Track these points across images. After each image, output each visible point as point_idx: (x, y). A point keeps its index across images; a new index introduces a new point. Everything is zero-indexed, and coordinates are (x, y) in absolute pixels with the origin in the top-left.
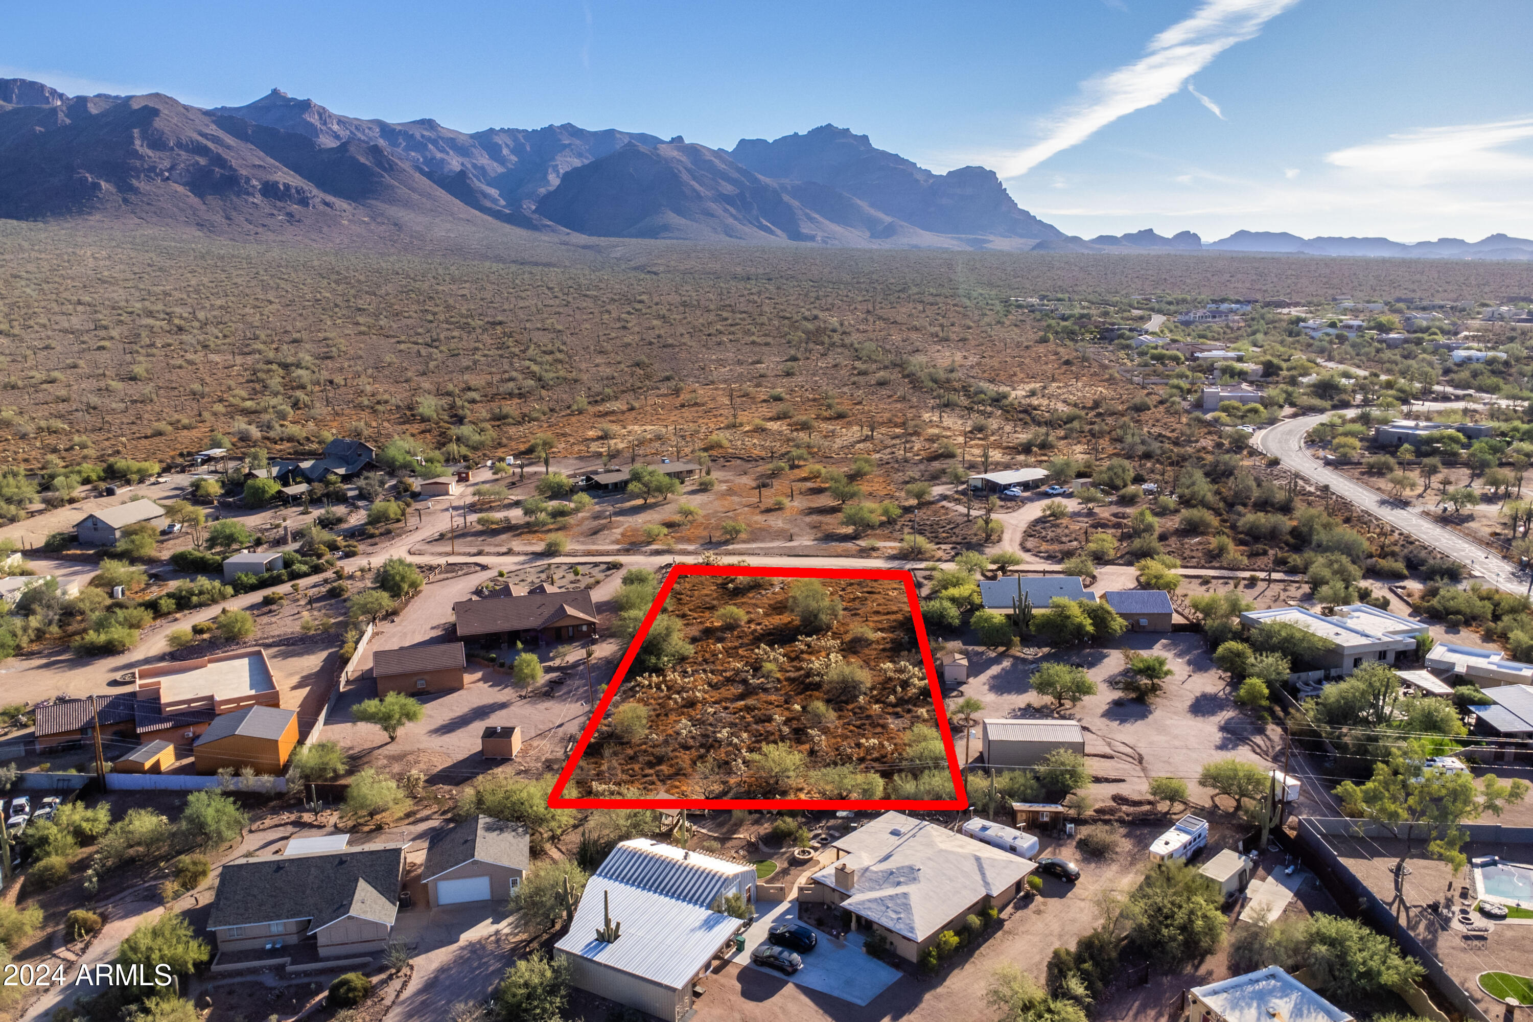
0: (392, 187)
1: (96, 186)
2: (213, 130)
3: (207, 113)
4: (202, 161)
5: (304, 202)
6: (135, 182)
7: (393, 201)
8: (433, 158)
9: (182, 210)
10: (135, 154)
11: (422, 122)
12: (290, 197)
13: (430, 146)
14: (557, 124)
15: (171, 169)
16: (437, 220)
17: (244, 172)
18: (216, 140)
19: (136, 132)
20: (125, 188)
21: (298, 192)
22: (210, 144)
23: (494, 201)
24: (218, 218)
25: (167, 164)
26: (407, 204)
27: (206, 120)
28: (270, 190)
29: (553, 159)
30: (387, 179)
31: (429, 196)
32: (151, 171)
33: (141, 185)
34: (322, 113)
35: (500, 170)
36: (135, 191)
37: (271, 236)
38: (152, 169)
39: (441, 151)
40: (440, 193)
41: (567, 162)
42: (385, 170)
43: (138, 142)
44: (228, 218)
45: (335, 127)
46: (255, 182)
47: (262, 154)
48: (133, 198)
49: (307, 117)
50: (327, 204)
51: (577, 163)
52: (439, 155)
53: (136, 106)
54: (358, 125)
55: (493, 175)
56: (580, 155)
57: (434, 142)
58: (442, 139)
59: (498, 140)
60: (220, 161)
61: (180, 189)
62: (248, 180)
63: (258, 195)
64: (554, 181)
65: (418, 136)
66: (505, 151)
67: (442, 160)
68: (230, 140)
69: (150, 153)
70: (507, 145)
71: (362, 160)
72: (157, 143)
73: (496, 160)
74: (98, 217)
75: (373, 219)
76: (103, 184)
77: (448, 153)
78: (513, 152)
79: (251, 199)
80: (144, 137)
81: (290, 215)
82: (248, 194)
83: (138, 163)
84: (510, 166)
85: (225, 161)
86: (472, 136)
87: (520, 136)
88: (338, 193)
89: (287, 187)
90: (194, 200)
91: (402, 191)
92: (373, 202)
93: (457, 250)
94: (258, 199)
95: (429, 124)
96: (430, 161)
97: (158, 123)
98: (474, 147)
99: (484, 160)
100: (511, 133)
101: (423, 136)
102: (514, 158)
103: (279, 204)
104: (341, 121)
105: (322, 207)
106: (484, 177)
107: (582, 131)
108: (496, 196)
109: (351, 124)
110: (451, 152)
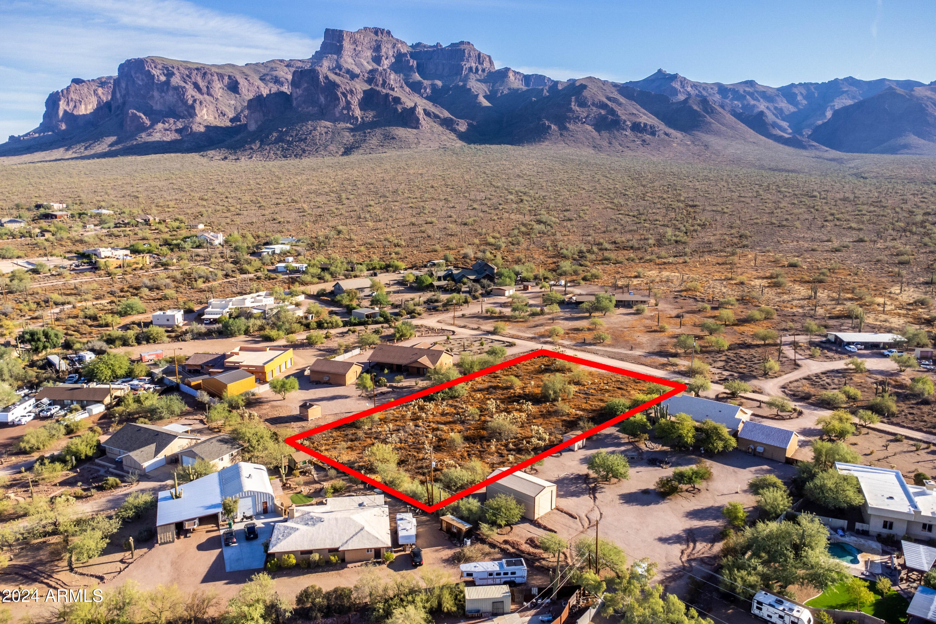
0: (710, 123)
1: (549, 127)
2: (616, 95)
3: (615, 85)
4: (603, 112)
5: (653, 133)
6: (568, 125)
7: (709, 131)
8: (749, 104)
9: (588, 139)
10: (571, 110)
11: (746, 83)
12: (646, 131)
13: (748, 97)
14: (841, 77)
15: (586, 118)
16: (734, 143)
17: (623, 117)
18: (614, 100)
19: (573, 98)
20: (563, 128)
21: (651, 127)
22: (609, 103)
23: (784, 130)
24: (605, 143)
25: (585, 114)
26: (717, 133)
27: (613, 90)
28: (637, 128)
29: (833, 101)
30: (708, 118)
31: (733, 128)
32: (577, 119)
33: (571, 126)
34: (684, 82)
35: (793, 109)
36: (566, 129)
37: (630, 153)
38: (577, 117)
39: (754, 99)
40: (742, 126)
41: (841, 103)
42: (708, 113)
43: (573, 104)
44: (610, 143)
45: (689, 89)
46: (628, 123)
47: (639, 107)
48: (565, 133)
49: (673, 84)
50: (666, 134)
51: (850, 102)
52: (752, 102)
53: (578, 84)
54: (705, 87)
55: (787, 113)
56: (853, 98)
57: (751, 95)
58: (757, 92)
59: (796, 91)
60: (612, 112)
61: (589, 128)
62: (625, 121)
63: (629, 130)
64: (829, 114)
65: (741, 91)
66: (799, 98)
67: (754, 106)
68: (622, 100)
69: (578, 109)
70: (802, 94)
71: (695, 107)
72: (582, 104)
73: (791, 104)
74: (546, 143)
75: (693, 142)
76: (553, 127)
77: (759, 101)
78: (805, 98)
79: (624, 133)
80: (576, 101)
81: (644, 141)
82: (623, 129)
83: (571, 115)
84: (801, 107)
85: (615, 111)
86: (778, 89)
87: (812, 87)
88: (676, 128)
89: (645, 125)
90: (595, 134)
91: (716, 125)
92: (696, 132)
93: (736, 161)
94: (628, 132)
95: (751, 83)
96: (746, 107)
97: (585, 93)
98: (778, 96)
99: (783, 104)
100: (806, 85)
101: (745, 91)
102: (805, 102)
103: (639, 135)
104: (695, 85)
105: (663, 136)
106: (781, 115)
107: (859, 81)
108: (786, 127)
109: (700, 86)
110: (762, 100)
